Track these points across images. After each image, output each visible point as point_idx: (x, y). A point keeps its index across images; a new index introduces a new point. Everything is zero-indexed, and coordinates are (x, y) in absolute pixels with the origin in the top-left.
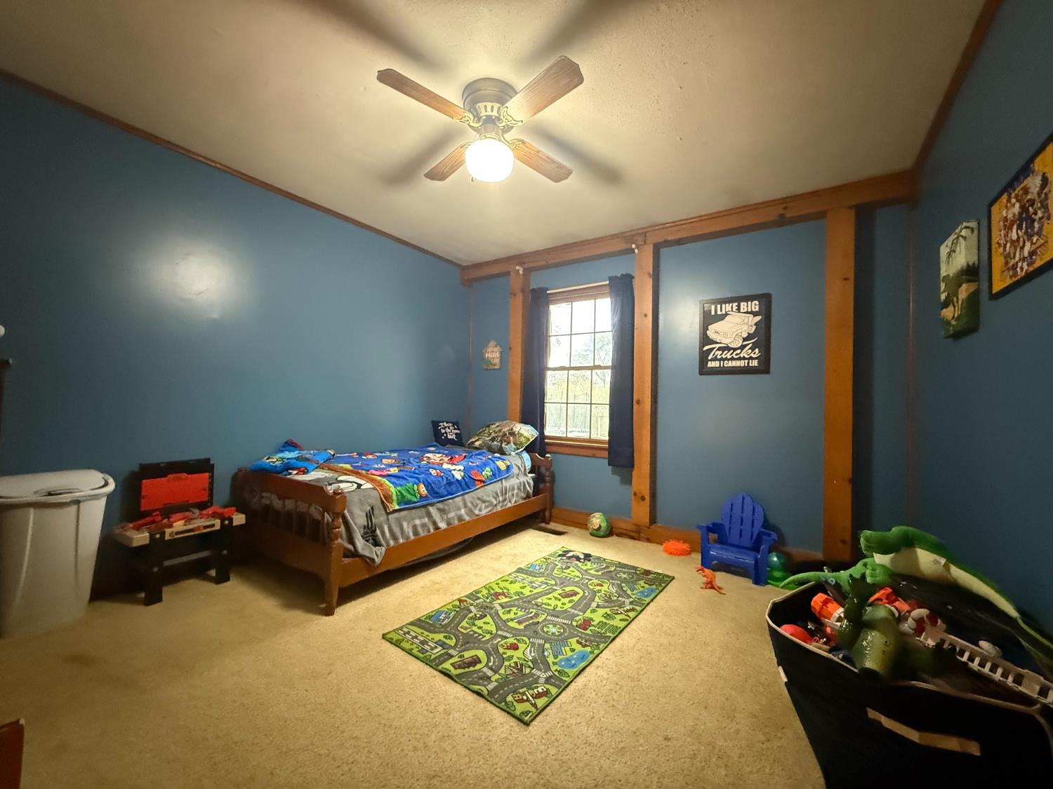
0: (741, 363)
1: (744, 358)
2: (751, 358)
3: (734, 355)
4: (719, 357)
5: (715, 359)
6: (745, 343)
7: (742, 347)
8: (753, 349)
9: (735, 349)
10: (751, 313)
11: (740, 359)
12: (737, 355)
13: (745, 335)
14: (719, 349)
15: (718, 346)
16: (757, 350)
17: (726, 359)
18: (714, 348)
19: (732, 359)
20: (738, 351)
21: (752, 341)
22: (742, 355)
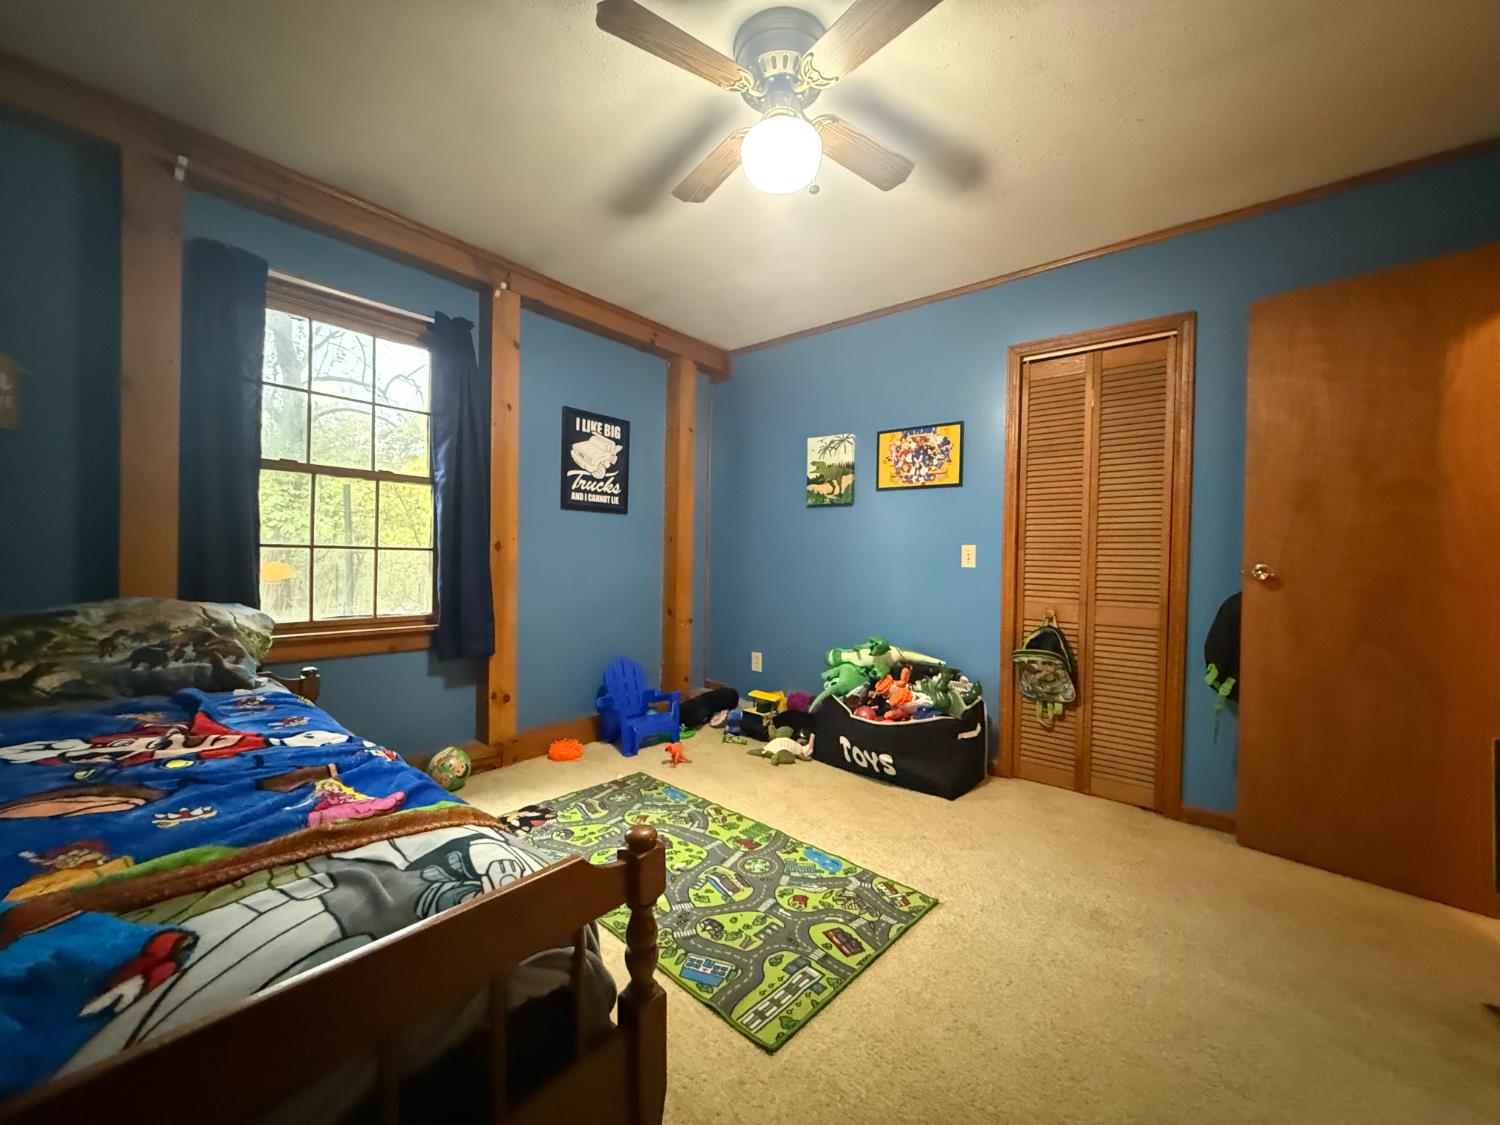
0: (603, 499)
1: (606, 494)
2: (612, 494)
3: (597, 487)
4: (583, 488)
5: (578, 490)
6: (608, 475)
7: (605, 480)
8: (614, 483)
9: (599, 481)
10: (614, 439)
11: (603, 493)
12: (600, 488)
13: (608, 466)
14: (584, 477)
15: (582, 473)
16: (618, 486)
17: (590, 492)
18: (578, 475)
19: (596, 492)
20: (601, 484)
21: (614, 474)
22: (605, 489)
